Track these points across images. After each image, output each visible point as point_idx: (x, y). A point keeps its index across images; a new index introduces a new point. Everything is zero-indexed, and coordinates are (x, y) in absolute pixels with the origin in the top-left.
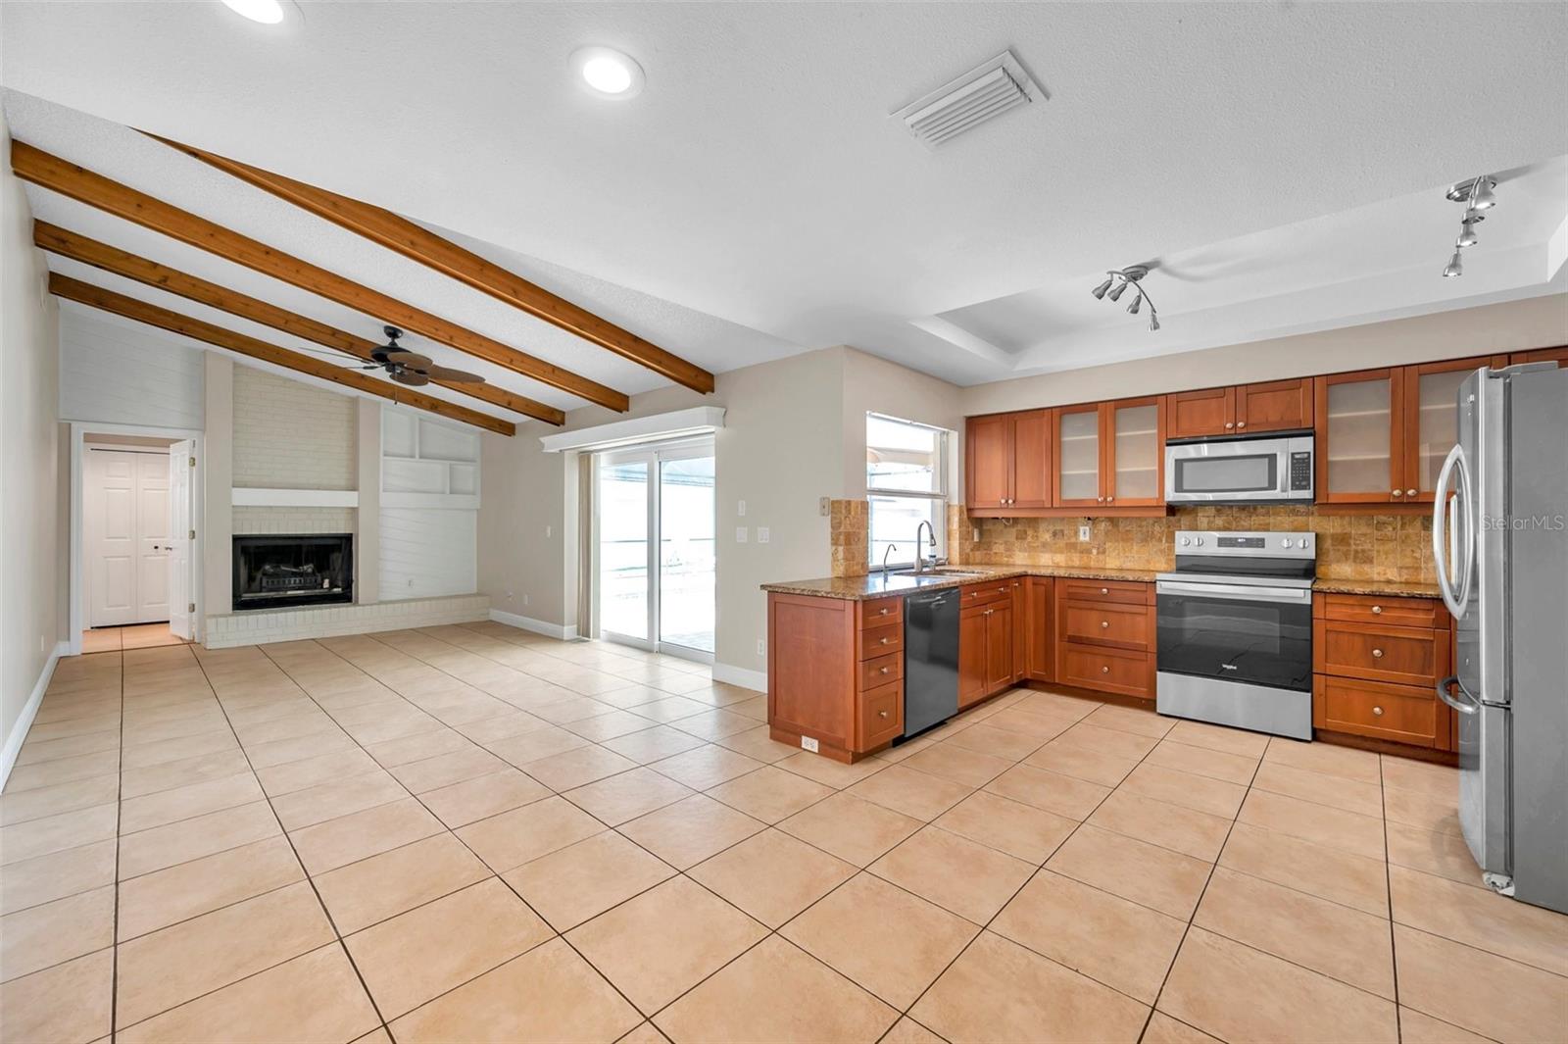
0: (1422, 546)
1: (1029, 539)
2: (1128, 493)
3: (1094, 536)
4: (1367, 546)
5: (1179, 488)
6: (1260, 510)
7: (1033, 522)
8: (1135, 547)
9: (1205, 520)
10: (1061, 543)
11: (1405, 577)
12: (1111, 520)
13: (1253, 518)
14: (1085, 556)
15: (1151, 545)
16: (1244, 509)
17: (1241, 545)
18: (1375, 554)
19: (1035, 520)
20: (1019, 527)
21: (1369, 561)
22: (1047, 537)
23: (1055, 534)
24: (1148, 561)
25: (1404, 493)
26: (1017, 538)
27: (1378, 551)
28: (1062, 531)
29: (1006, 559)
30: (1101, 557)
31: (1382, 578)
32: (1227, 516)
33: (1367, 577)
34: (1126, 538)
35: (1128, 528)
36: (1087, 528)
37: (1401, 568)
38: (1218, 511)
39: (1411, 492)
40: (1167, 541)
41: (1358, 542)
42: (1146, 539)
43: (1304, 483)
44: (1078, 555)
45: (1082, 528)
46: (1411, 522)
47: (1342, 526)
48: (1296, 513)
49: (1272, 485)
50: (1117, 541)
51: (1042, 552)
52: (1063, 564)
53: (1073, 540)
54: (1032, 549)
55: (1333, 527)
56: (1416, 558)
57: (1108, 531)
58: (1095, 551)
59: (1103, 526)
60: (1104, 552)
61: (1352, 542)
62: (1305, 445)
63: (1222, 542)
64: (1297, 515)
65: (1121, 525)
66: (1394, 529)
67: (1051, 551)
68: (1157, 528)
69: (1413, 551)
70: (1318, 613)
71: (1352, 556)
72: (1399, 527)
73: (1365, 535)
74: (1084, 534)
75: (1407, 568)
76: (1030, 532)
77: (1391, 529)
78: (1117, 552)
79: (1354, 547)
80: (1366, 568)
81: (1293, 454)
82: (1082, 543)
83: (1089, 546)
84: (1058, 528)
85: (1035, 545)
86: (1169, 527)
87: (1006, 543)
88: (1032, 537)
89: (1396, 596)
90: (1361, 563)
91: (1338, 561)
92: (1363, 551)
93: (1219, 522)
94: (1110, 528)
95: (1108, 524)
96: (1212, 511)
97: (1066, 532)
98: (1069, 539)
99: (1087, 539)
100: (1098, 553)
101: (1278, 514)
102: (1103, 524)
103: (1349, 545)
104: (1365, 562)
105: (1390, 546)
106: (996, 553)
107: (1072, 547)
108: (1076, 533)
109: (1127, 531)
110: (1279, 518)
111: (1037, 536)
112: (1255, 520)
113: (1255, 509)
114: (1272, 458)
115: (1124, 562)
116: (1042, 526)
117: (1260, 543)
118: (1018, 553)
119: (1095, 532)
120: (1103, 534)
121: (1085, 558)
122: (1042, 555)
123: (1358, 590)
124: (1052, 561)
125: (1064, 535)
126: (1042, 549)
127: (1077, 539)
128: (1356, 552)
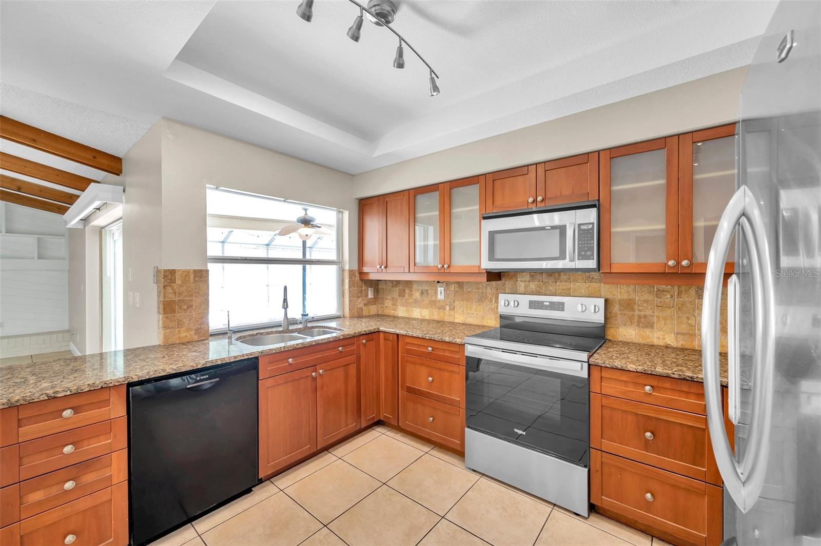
0: (696, 314)
1: (407, 296)
2: (461, 261)
3: (447, 296)
4: (648, 312)
5: (492, 257)
8: (474, 306)
9: (523, 284)
10: (426, 300)
11: (682, 342)
12: (458, 283)
13: (558, 283)
14: (441, 311)
15: (485, 304)
16: (551, 276)
17: (546, 308)
18: (655, 319)
19: (410, 282)
20: (400, 288)
21: (650, 325)
22: (417, 295)
23: (422, 293)
24: (483, 318)
25: (678, 263)
26: (399, 296)
27: (658, 317)
28: (427, 291)
29: (392, 311)
30: (452, 313)
31: (661, 343)
32: (539, 281)
33: (648, 340)
34: (468, 298)
35: (469, 290)
36: (442, 289)
37: (678, 333)
38: (532, 276)
39: (685, 263)
40: (493, 302)
41: (641, 308)
42: (482, 299)
43: (589, 253)
44: (437, 310)
45: (439, 289)
46: (686, 291)
47: (628, 292)
48: (590, 279)
49: (562, 256)
50: (462, 300)
51: (415, 307)
52: (427, 318)
53: (434, 298)
54: (407, 304)
55: (621, 293)
56: (691, 325)
57: (456, 291)
58: (448, 308)
59: (452, 287)
60: (454, 309)
61: (636, 307)
62: (591, 216)
63: (533, 305)
64: (592, 282)
65: (465, 287)
66: (672, 296)
67: (420, 306)
68: (489, 290)
69: (688, 318)
70: (595, 387)
71: (636, 320)
72: (676, 293)
73: (646, 301)
74: (441, 294)
75: (683, 334)
76: (407, 291)
77: (669, 296)
78: (462, 309)
79: (637, 313)
80: (648, 332)
81: (579, 225)
82: (439, 301)
83: (443, 304)
84: (425, 288)
85: (410, 301)
86: (497, 289)
87: (393, 299)
89: (668, 376)
90: (643, 327)
91: (625, 325)
92: (645, 316)
93: (533, 286)
94: (458, 289)
95: (456, 286)
96: (527, 277)
97: (429, 292)
98: (431, 297)
99: (443, 297)
100: (450, 309)
101: (575, 281)
102: (453, 285)
103: (633, 310)
104: (647, 327)
105: (668, 312)
106: (387, 307)
107: (434, 303)
108: (436, 292)
109: (469, 292)
110: (578, 284)
111: (411, 295)
112: (561, 285)
113: (559, 275)
114: (562, 229)
115: (467, 318)
116: (414, 289)
117: (560, 307)
118: (400, 307)
119: (448, 292)
120: (453, 294)
121: (441, 313)
122: (415, 309)
123: (631, 367)
124: (421, 314)
125: (428, 294)
126: (415, 305)
127: (436, 298)
128: (640, 317)
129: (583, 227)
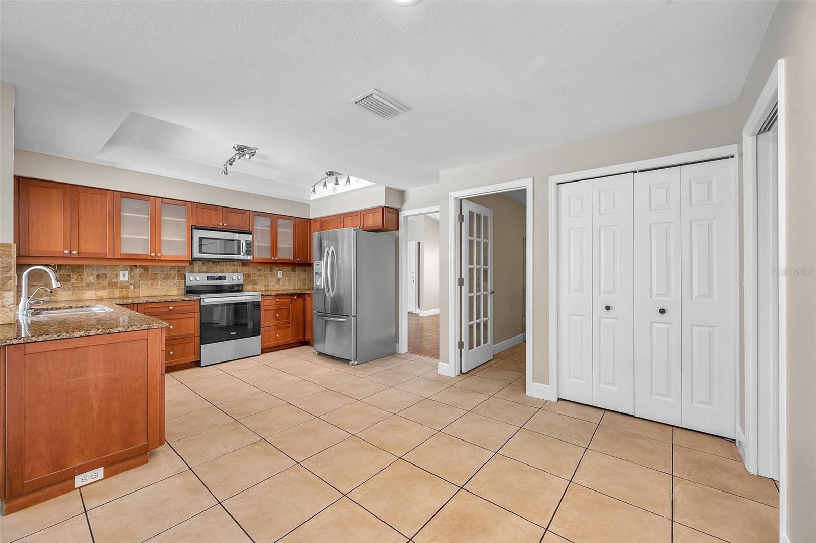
1: (74, 281)
3: (131, 277)
4: (255, 278)
5: (201, 252)
6: (221, 264)
7: (78, 269)
8: (159, 283)
9: (198, 268)
10: (105, 282)
12: (144, 267)
14: (124, 290)
15: (169, 281)
17: (217, 279)
19: (80, 266)
20: (63, 272)
22: (92, 279)
23: (98, 277)
24: (168, 290)
27: (258, 280)
28: (105, 275)
30: (136, 290)
32: (207, 266)
34: (154, 278)
35: (154, 272)
36: (126, 272)
38: (203, 263)
39: (276, 259)
40: (178, 279)
42: (166, 278)
43: (250, 253)
44: (118, 290)
45: (122, 273)
47: (248, 270)
48: (234, 265)
49: (239, 254)
50: (147, 280)
51: (86, 290)
53: (115, 280)
54: (75, 288)
57: (142, 274)
58: (132, 287)
59: (138, 271)
60: (138, 287)
62: (250, 237)
63: (208, 278)
65: (150, 270)
67: (95, 289)
68: (172, 272)
70: (262, 304)
73: (255, 274)
74: (124, 276)
76: (74, 276)
77: (262, 272)
78: (148, 286)
79: (252, 278)
80: (255, 286)
82: (121, 282)
83: (127, 284)
84: (102, 272)
85: (79, 285)
88: (77, 279)
89: (282, 295)
91: (247, 284)
93: (204, 268)
94: (143, 272)
95: (141, 270)
97: (108, 275)
98: (111, 279)
99: (126, 279)
100: (134, 288)
101: (227, 265)
103: (250, 278)
107: (114, 285)
108: (117, 276)
109: (154, 274)
110: (228, 267)
111: (81, 279)
112: (219, 268)
113: (219, 263)
115: (152, 292)
116: (86, 272)
117: (220, 278)
119: (132, 274)
120: (138, 276)
121: (125, 291)
122: (87, 291)
123: (273, 294)
124: (96, 295)
125: (106, 277)
126: (87, 288)
127: (117, 280)
128: (253, 281)
129: (247, 242)
